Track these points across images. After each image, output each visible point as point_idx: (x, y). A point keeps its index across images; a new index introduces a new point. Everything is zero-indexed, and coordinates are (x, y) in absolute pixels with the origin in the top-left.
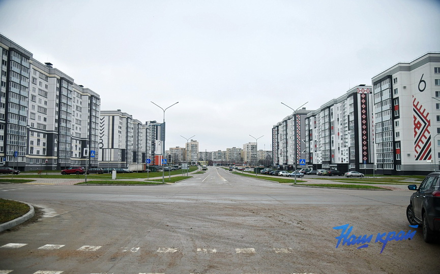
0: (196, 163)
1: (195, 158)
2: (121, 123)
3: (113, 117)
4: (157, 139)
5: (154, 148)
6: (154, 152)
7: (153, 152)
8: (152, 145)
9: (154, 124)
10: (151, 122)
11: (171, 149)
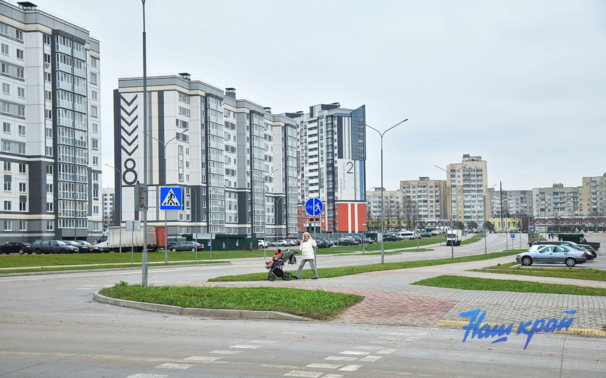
0: (481, 225)
1: (477, 208)
2: (184, 111)
3: (161, 94)
4: (341, 156)
5: (334, 182)
6: (333, 194)
7: (331, 193)
8: (328, 173)
9: (333, 112)
10: (324, 107)
11: (405, 185)
